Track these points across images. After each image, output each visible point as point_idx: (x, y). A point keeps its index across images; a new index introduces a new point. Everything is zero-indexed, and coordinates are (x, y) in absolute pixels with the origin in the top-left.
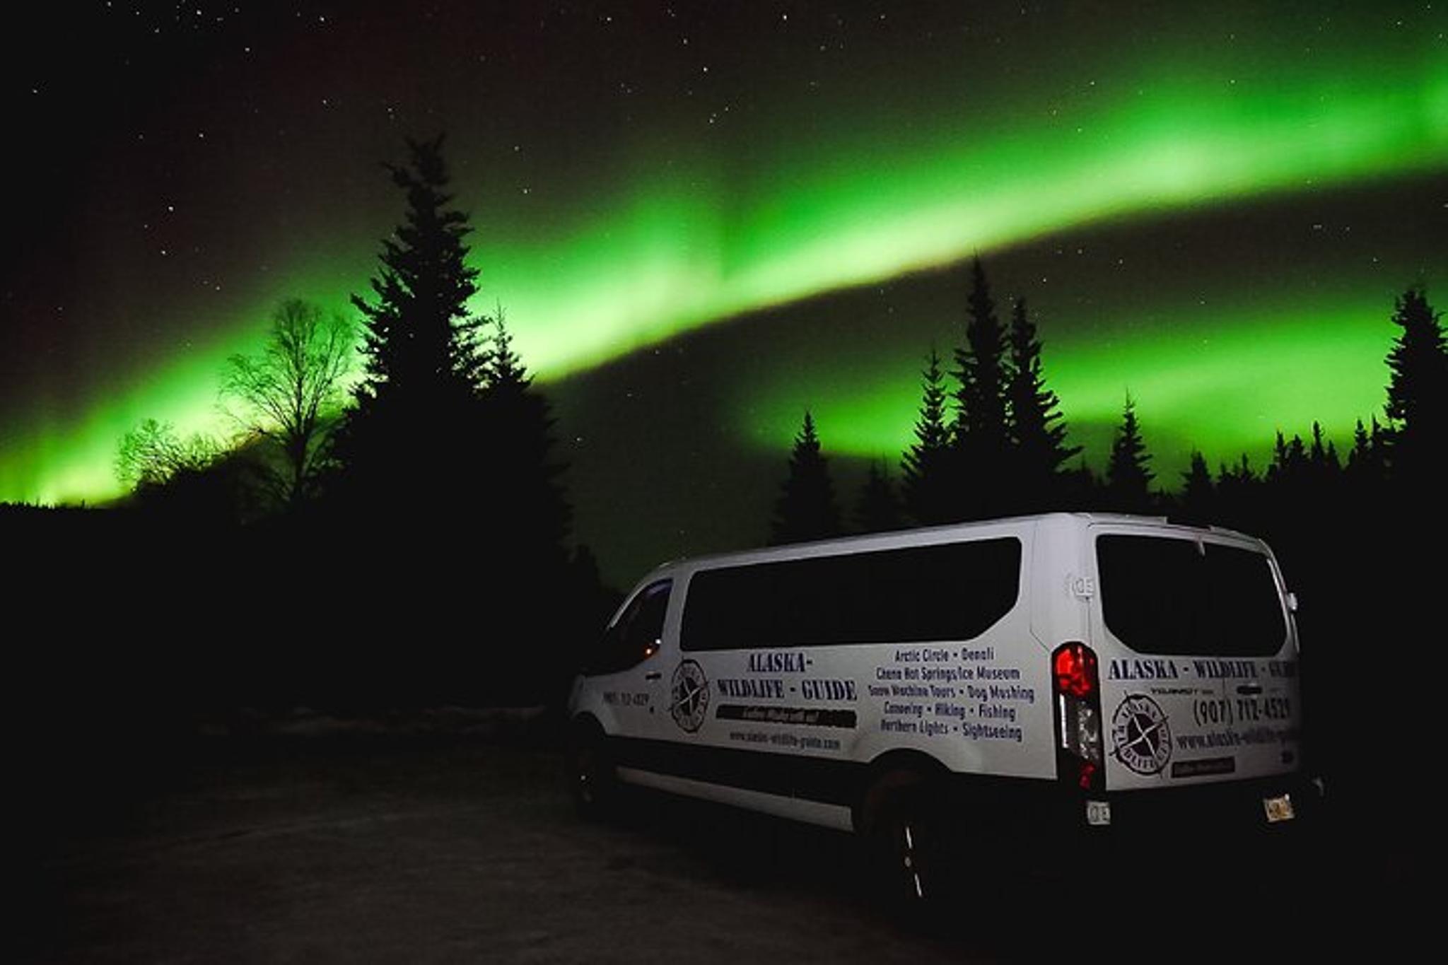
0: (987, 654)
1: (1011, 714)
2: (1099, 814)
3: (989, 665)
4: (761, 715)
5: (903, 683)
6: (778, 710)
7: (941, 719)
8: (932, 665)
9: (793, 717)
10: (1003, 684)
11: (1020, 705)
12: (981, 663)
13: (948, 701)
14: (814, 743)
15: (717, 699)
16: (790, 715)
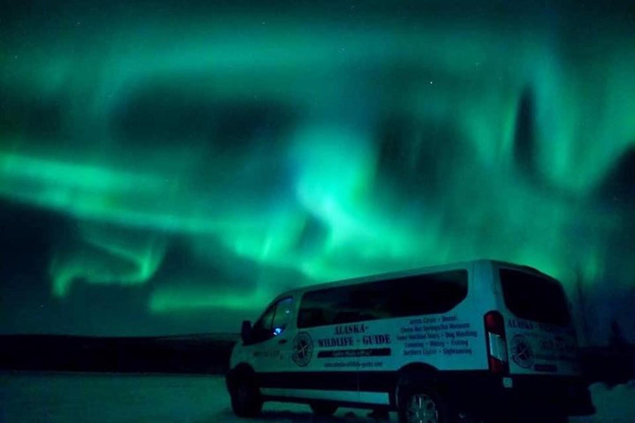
0: (453, 318)
1: (466, 343)
2: (507, 383)
3: (455, 323)
4: (342, 354)
5: (414, 333)
6: (351, 351)
7: (433, 348)
8: (428, 325)
9: (358, 353)
10: (463, 330)
11: (470, 339)
12: (451, 322)
13: (436, 340)
14: (370, 364)
15: (318, 349)
16: (357, 353)
